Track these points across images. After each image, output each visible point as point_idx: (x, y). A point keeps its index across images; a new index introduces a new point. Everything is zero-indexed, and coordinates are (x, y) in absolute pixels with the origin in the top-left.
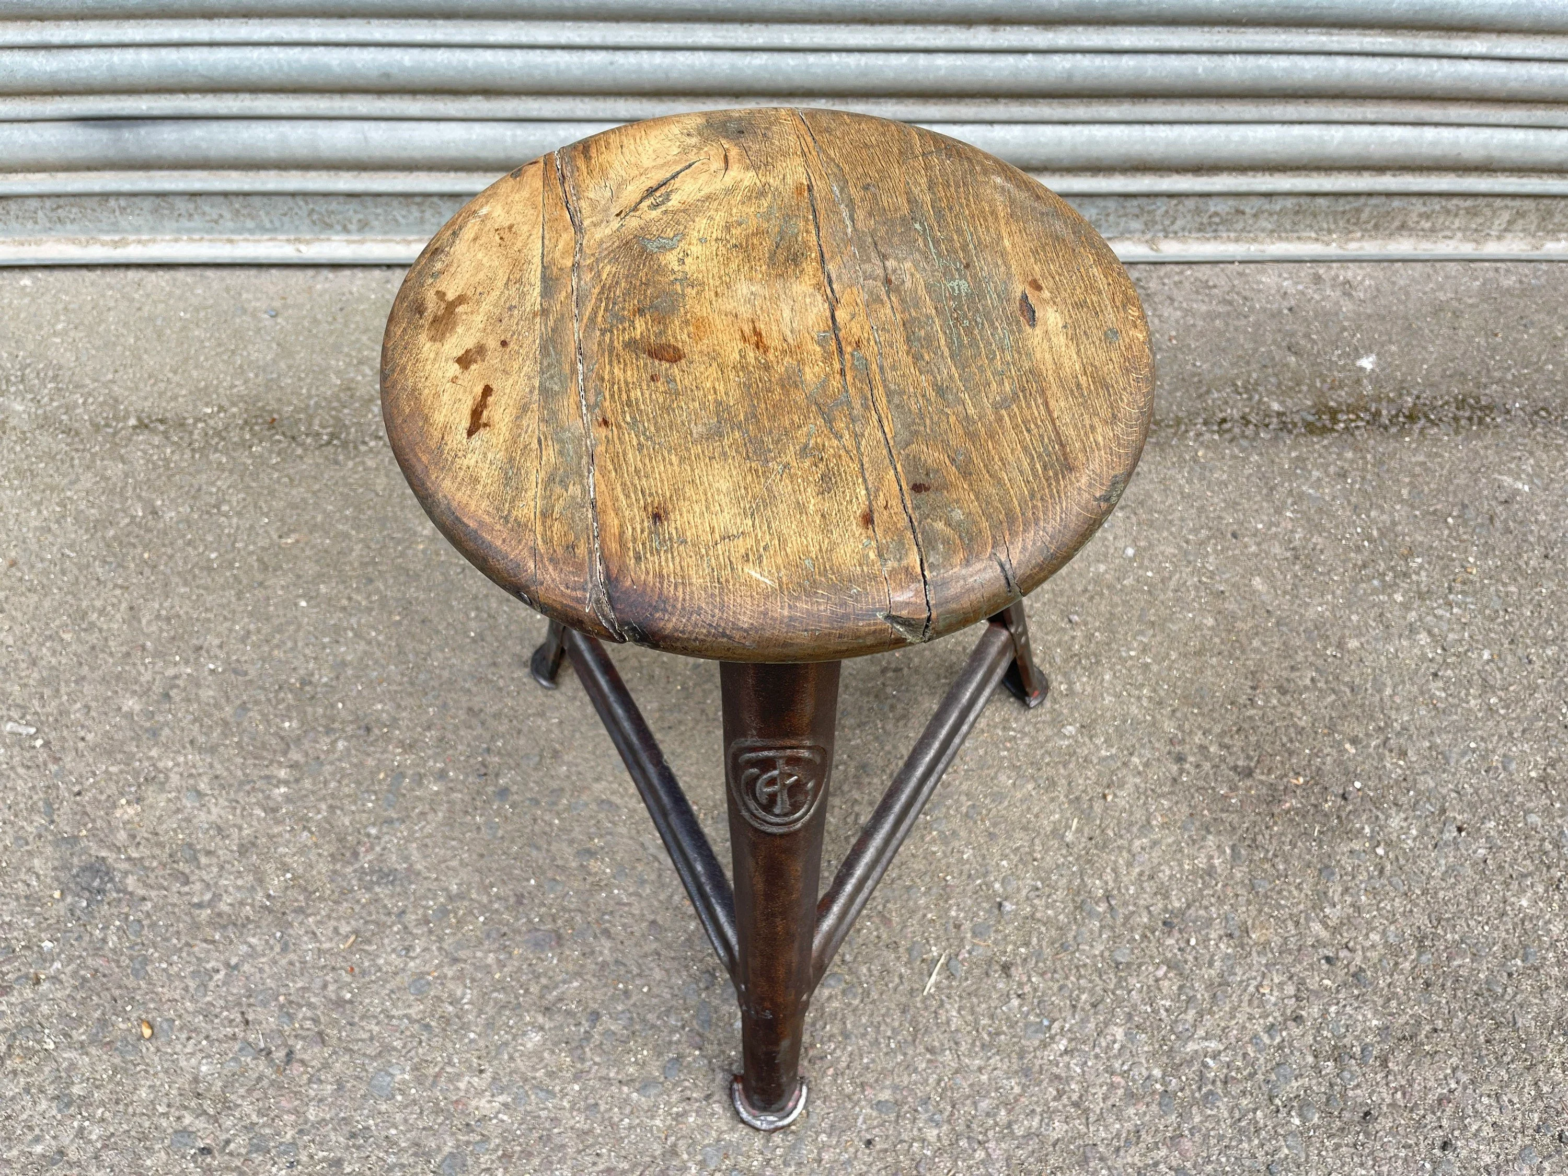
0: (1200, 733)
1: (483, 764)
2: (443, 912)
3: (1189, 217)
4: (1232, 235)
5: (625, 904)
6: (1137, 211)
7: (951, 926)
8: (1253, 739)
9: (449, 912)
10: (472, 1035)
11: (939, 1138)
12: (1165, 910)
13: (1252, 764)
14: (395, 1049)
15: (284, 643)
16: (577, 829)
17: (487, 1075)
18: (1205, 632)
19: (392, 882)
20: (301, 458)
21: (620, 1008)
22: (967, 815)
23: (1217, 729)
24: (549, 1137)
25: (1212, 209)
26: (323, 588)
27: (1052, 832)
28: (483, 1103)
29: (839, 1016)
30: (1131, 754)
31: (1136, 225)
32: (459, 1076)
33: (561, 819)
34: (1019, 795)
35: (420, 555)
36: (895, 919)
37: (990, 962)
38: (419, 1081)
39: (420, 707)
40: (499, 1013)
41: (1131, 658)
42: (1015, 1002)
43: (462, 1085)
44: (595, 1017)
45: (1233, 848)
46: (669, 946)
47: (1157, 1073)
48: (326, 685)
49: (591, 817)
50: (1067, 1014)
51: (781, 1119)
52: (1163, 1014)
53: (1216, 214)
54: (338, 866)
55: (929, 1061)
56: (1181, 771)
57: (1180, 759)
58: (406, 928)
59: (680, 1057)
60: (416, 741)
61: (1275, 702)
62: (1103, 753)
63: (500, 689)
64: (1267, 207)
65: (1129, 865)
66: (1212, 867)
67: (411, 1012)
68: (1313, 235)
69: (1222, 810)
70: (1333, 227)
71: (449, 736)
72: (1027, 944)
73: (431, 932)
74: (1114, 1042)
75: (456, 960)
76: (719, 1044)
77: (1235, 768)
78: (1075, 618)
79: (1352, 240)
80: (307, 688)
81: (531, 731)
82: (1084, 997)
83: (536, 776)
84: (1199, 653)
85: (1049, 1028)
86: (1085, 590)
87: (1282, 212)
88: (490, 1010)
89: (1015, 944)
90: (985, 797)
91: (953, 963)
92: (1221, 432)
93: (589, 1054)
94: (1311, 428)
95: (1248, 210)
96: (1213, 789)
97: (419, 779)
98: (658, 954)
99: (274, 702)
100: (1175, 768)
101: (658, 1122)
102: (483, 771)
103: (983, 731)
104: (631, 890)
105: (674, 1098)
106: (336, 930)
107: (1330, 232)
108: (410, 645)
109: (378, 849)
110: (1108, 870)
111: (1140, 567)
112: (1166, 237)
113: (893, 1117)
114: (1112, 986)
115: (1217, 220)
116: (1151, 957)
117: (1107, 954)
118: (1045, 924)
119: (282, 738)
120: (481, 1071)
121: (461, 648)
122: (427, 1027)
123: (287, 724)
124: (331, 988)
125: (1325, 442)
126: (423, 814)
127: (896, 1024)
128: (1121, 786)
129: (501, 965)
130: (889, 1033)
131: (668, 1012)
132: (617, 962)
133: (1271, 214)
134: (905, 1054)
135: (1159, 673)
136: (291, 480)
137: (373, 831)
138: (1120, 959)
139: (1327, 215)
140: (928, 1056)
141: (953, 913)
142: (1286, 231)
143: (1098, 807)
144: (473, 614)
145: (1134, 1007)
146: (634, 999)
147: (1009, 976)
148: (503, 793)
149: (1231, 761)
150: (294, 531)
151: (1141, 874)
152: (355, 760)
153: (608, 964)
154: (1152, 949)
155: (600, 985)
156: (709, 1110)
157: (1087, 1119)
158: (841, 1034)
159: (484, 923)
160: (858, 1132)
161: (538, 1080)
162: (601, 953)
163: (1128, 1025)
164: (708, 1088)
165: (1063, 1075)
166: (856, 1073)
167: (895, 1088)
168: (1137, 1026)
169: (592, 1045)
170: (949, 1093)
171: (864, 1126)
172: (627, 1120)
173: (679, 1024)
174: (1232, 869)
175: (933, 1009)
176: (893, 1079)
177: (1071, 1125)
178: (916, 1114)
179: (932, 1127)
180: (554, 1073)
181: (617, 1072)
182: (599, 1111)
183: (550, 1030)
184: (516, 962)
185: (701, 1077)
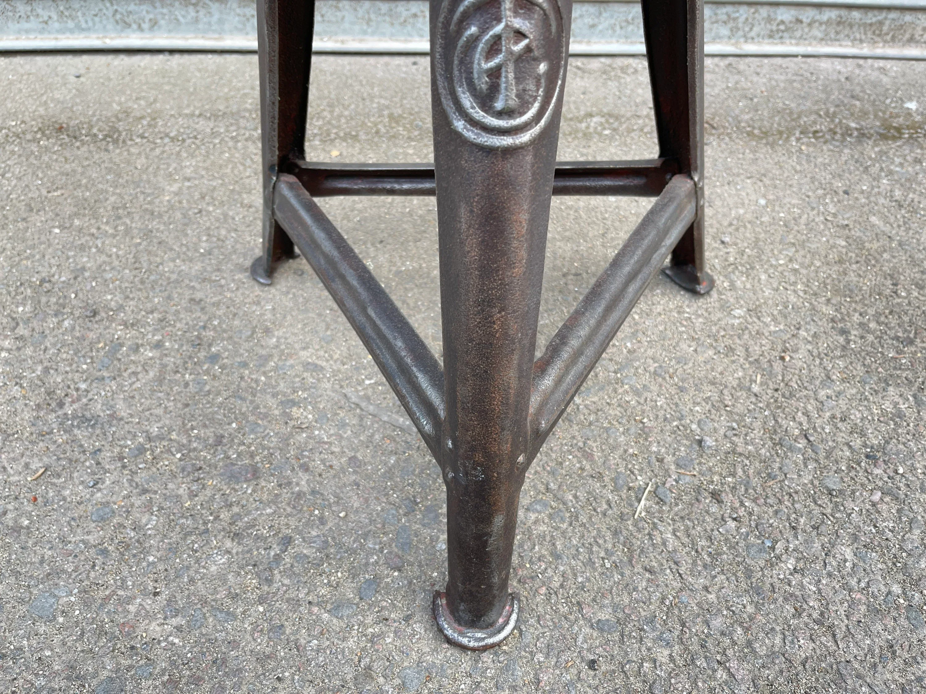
0: (857, 315)
1: (198, 337)
2: (141, 450)
3: (763, 23)
4: (793, 41)
5: (326, 443)
6: (725, 17)
7: (654, 460)
8: (906, 319)
9: (146, 450)
10: (151, 559)
11: (671, 658)
12: (865, 446)
13: (912, 335)
14: (64, 571)
15: (34, 256)
16: (282, 385)
17: (162, 599)
18: (840, 249)
19: (93, 426)
20: (78, 148)
21: (314, 533)
22: (655, 373)
23: (871, 311)
24: (224, 661)
25: (780, 18)
26: (77, 222)
27: (739, 385)
28: (154, 626)
29: (548, 538)
30: (798, 329)
31: (724, 31)
32: (130, 600)
33: (267, 377)
34: (701, 359)
35: (165, 203)
36: (597, 455)
37: (698, 490)
38: (87, 604)
39: (147, 298)
40: (184, 539)
41: (780, 265)
42: (732, 524)
43: (132, 608)
44: (287, 541)
45: (915, 396)
46: (368, 477)
47: (896, 589)
48: (64, 282)
49: (297, 376)
50: (788, 534)
51: (491, 636)
52: (890, 535)
53: (782, 22)
54: (42, 414)
55: (648, 580)
56: (848, 341)
57: (844, 332)
58: (98, 463)
59: (376, 580)
60: (138, 321)
61: (916, 294)
62: (772, 328)
63: (222, 286)
64: (818, 17)
65: (820, 410)
66: (899, 410)
67: (90, 538)
68: (850, 44)
69: (895, 368)
70: (863, 37)
71: (170, 317)
72: (733, 475)
73: (124, 467)
74: (845, 561)
75: (145, 491)
76: (420, 566)
77: (897, 338)
78: (727, 239)
79: (878, 47)
80: (47, 285)
81: (245, 314)
82: (802, 520)
83: (246, 345)
84: (840, 262)
85: (773, 548)
86: (731, 224)
87: (828, 22)
88: (175, 537)
89: (721, 475)
90: (670, 360)
91: (660, 490)
92: (816, 138)
93: (277, 577)
94: (884, 137)
95: (804, 20)
96: (881, 353)
97: (136, 349)
98: (358, 485)
99: (13, 293)
100: (841, 340)
101: (351, 643)
102: (198, 342)
103: (660, 314)
104: (332, 432)
105: (369, 620)
106: (27, 466)
107: (861, 41)
108: (144, 258)
109: (84, 400)
110: (800, 414)
111: (773, 210)
112: (746, 42)
113: (616, 636)
114: (829, 511)
115: (782, 27)
116: (862, 485)
117: (816, 482)
118: (747, 458)
119: (13, 319)
120: (156, 594)
121: (191, 260)
122: (105, 552)
123: (21, 309)
124: (10, 516)
125: (898, 144)
126: (135, 373)
127: (610, 546)
128: (796, 351)
129: (193, 495)
130: (602, 554)
131: (365, 536)
132: (313, 492)
133: (821, 24)
134: (622, 575)
135: (808, 274)
136: (66, 159)
137: (83, 386)
138: (831, 486)
139: (860, 26)
140: (647, 575)
141: (654, 449)
142: (831, 40)
143: (778, 366)
144: (204, 238)
145: (858, 528)
146: (330, 524)
147: (720, 502)
148: (214, 358)
149: (892, 333)
150: (62, 188)
151: (833, 417)
152: (78, 334)
153: (305, 494)
154: (862, 477)
155: (295, 512)
156: (409, 630)
157: (834, 636)
158: (552, 554)
159: (180, 460)
160: (579, 652)
161: (219, 602)
162: (298, 484)
163: (856, 545)
164: (408, 609)
165: (798, 593)
166: (571, 592)
167: (615, 607)
168: (865, 546)
169: (282, 568)
170: (676, 611)
171: (585, 646)
172: (315, 642)
173: (377, 547)
174: (919, 412)
175: (646, 532)
176: (613, 598)
177: (818, 643)
178: (642, 633)
179: (662, 646)
180: (237, 595)
181: (308, 594)
182: (284, 633)
183: (237, 553)
184: (208, 492)
185: (400, 597)
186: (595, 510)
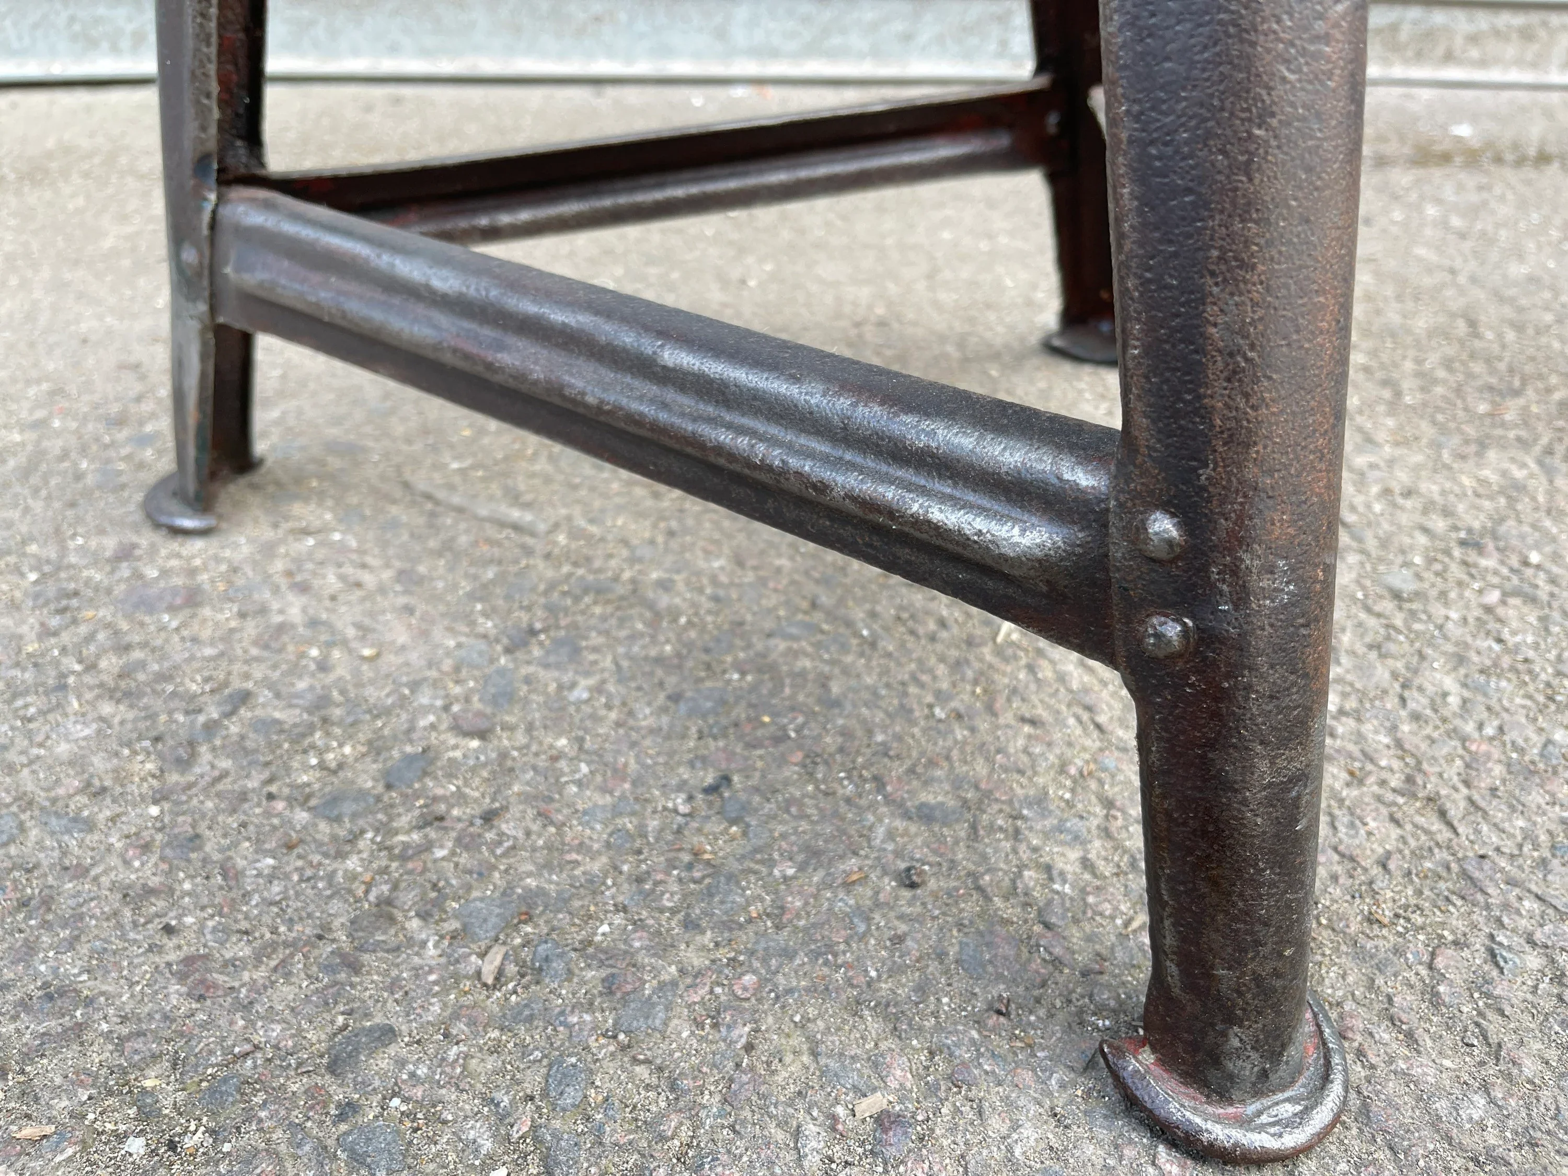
0: (1408, 363)
11: (1086, 864)
12: (1456, 529)
44: (240, 699)
45: (1540, 463)
55: (1029, 737)
57: (1389, 385)
59: (429, 754)
66: (1514, 480)
74: (1445, 695)
76: (530, 728)
93: (206, 757)
94: (1419, 164)
100: (1385, 392)
101: (353, 863)
105: (403, 821)
113: (962, 830)
116: (1459, 583)
125: (1445, 170)
127: (944, 686)
129: (47, 634)
130: (929, 699)
132: (313, 623)
134: (973, 730)
140: (1027, 729)
145: (1463, 645)
146: (340, 671)
153: (293, 626)
154: (1456, 571)
155: (266, 654)
156: (490, 836)
157: (1443, 814)
158: (820, 701)
159: (36, 582)
160: (878, 859)
161: (60, 804)
162: (281, 612)
163: (1462, 671)
164: (493, 800)
165: (1351, 747)
166: (860, 760)
167: (957, 784)
168: (1482, 672)
169: (218, 742)
170: (1093, 785)
171: (890, 847)
172: (270, 861)
173: (439, 703)
174: (1551, 482)
175: (1023, 662)
176: (952, 768)
177: (1409, 827)
178: (1019, 823)
179: (1063, 843)
180: (104, 790)
181: (270, 781)
182: (200, 848)
183: (122, 723)
184: (83, 629)
185: (477, 781)
186: (912, 632)
